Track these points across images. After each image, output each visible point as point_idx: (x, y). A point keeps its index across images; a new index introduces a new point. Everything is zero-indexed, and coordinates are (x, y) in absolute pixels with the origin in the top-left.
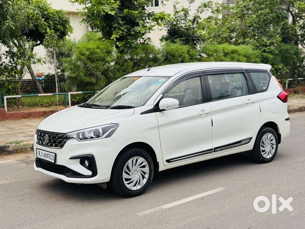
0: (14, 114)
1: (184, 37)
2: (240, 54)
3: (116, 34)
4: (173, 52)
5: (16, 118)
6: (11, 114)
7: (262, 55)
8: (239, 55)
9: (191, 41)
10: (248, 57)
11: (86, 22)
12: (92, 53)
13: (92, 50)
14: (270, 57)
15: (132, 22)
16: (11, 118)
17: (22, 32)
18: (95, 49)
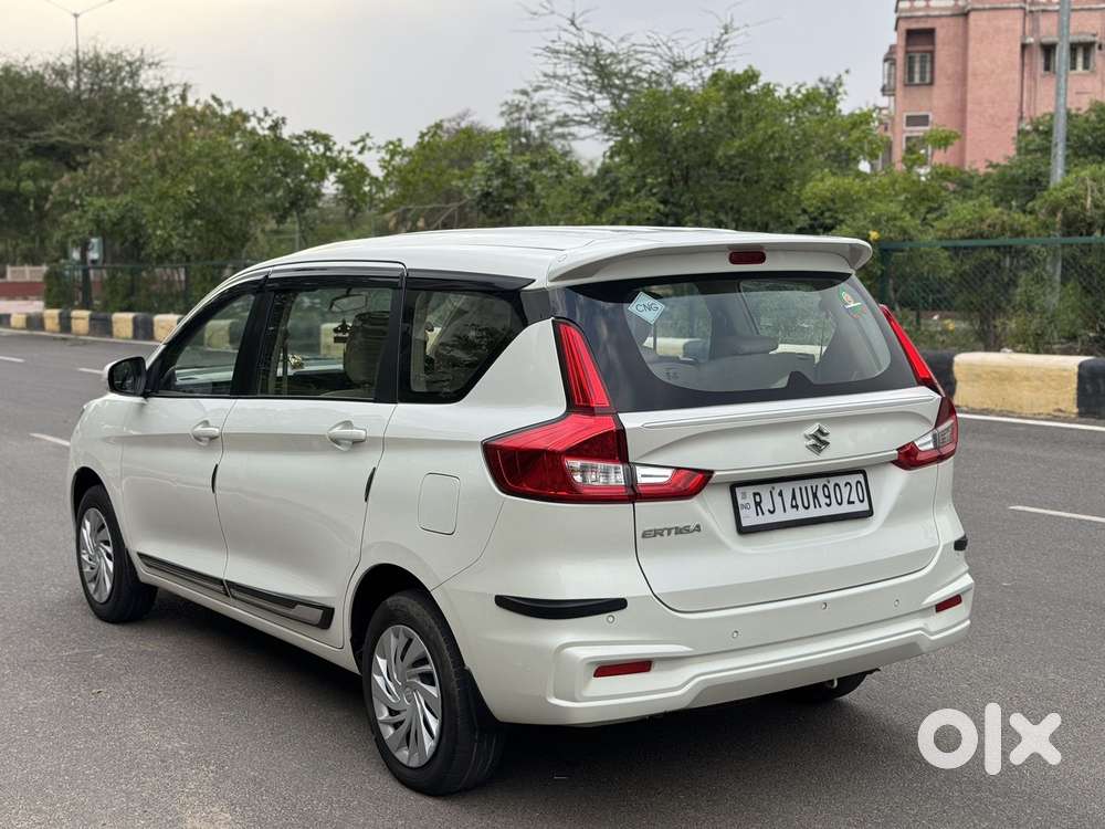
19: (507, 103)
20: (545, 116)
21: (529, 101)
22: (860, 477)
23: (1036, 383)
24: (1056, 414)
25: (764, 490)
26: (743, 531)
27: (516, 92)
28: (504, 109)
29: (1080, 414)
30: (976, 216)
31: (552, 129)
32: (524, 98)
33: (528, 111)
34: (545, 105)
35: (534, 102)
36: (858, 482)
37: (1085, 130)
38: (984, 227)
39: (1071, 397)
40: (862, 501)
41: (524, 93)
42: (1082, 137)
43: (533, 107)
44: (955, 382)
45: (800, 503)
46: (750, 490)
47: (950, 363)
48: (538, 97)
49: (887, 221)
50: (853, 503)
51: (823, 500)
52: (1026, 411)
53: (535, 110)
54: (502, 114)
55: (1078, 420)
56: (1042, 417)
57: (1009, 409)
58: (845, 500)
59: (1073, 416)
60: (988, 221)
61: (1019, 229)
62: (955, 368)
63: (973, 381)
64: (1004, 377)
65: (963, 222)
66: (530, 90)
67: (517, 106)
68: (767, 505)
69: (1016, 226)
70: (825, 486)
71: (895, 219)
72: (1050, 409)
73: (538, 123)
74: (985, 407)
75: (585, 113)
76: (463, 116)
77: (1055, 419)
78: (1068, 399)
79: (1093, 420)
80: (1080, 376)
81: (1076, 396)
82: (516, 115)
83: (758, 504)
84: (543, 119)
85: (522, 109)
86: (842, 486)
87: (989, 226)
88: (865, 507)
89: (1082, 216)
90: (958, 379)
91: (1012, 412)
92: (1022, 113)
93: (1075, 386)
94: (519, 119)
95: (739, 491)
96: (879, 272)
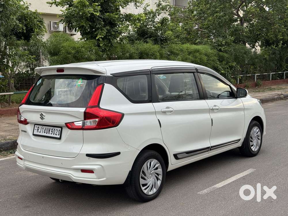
0: (8, 111)
1: (153, 37)
2: (202, 53)
3: (101, 35)
4: (147, 51)
5: (9, 114)
6: (5, 111)
7: (219, 54)
8: (200, 54)
9: (159, 42)
10: (208, 56)
11: (64, 23)
12: (78, 52)
13: (77, 49)
14: (226, 55)
15: (112, 24)
16: (5, 115)
17: (12, 32)
18: (81, 48)
22: (60, 129)
25: (40, 127)
26: (34, 135)
36: (59, 130)
40: (59, 135)
45: (46, 132)
46: (38, 126)
50: (57, 135)
51: (51, 132)
58: (55, 134)
68: (39, 130)
70: (52, 129)
83: (38, 130)
86: (56, 130)
88: (59, 137)
95: (36, 126)
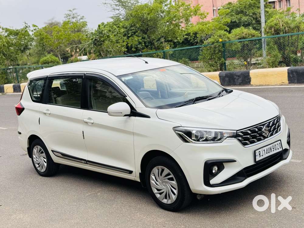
19: (66, 14)
20: (77, 17)
21: (72, 13)
23: (276, 76)
24: (282, 84)
27: (68, 11)
28: (65, 16)
29: (289, 83)
30: (241, 32)
31: (80, 20)
32: (70, 12)
33: (72, 16)
34: (77, 14)
35: (73, 13)
37: (237, 7)
38: (244, 35)
39: (286, 78)
41: (70, 11)
42: (237, 9)
43: (73, 14)
44: (251, 78)
47: (248, 73)
48: (74, 12)
49: (223, 36)
52: (272, 84)
53: (74, 16)
54: (65, 17)
55: (289, 84)
56: (278, 85)
57: (268, 84)
59: (287, 84)
60: (245, 33)
61: (253, 35)
62: (250, 75)
63: (256, 77)
64: (265, 75)
65: (238, 34)
66: (72, 10)
67: (69, 15)
69: (252, 34)
71: (225, 35)
72: (280, 83)
73: (75, 19)
74: (260, 84)
75: (116, 14)
76: (53, 19)
77: (282, 85)
78: (285, 79)
79: (293, 84)
80: (288, 73)
81: (287, 78)
82: (69, 17)
84: (76, 18)
85: (70, 16)
87: (245, 34)
89: (279, 29)
90: (251, 77)
91: (269, 85)
92: (213, 5)
93: (287, 75)
94: (70, 18)
96: (223, 50)
